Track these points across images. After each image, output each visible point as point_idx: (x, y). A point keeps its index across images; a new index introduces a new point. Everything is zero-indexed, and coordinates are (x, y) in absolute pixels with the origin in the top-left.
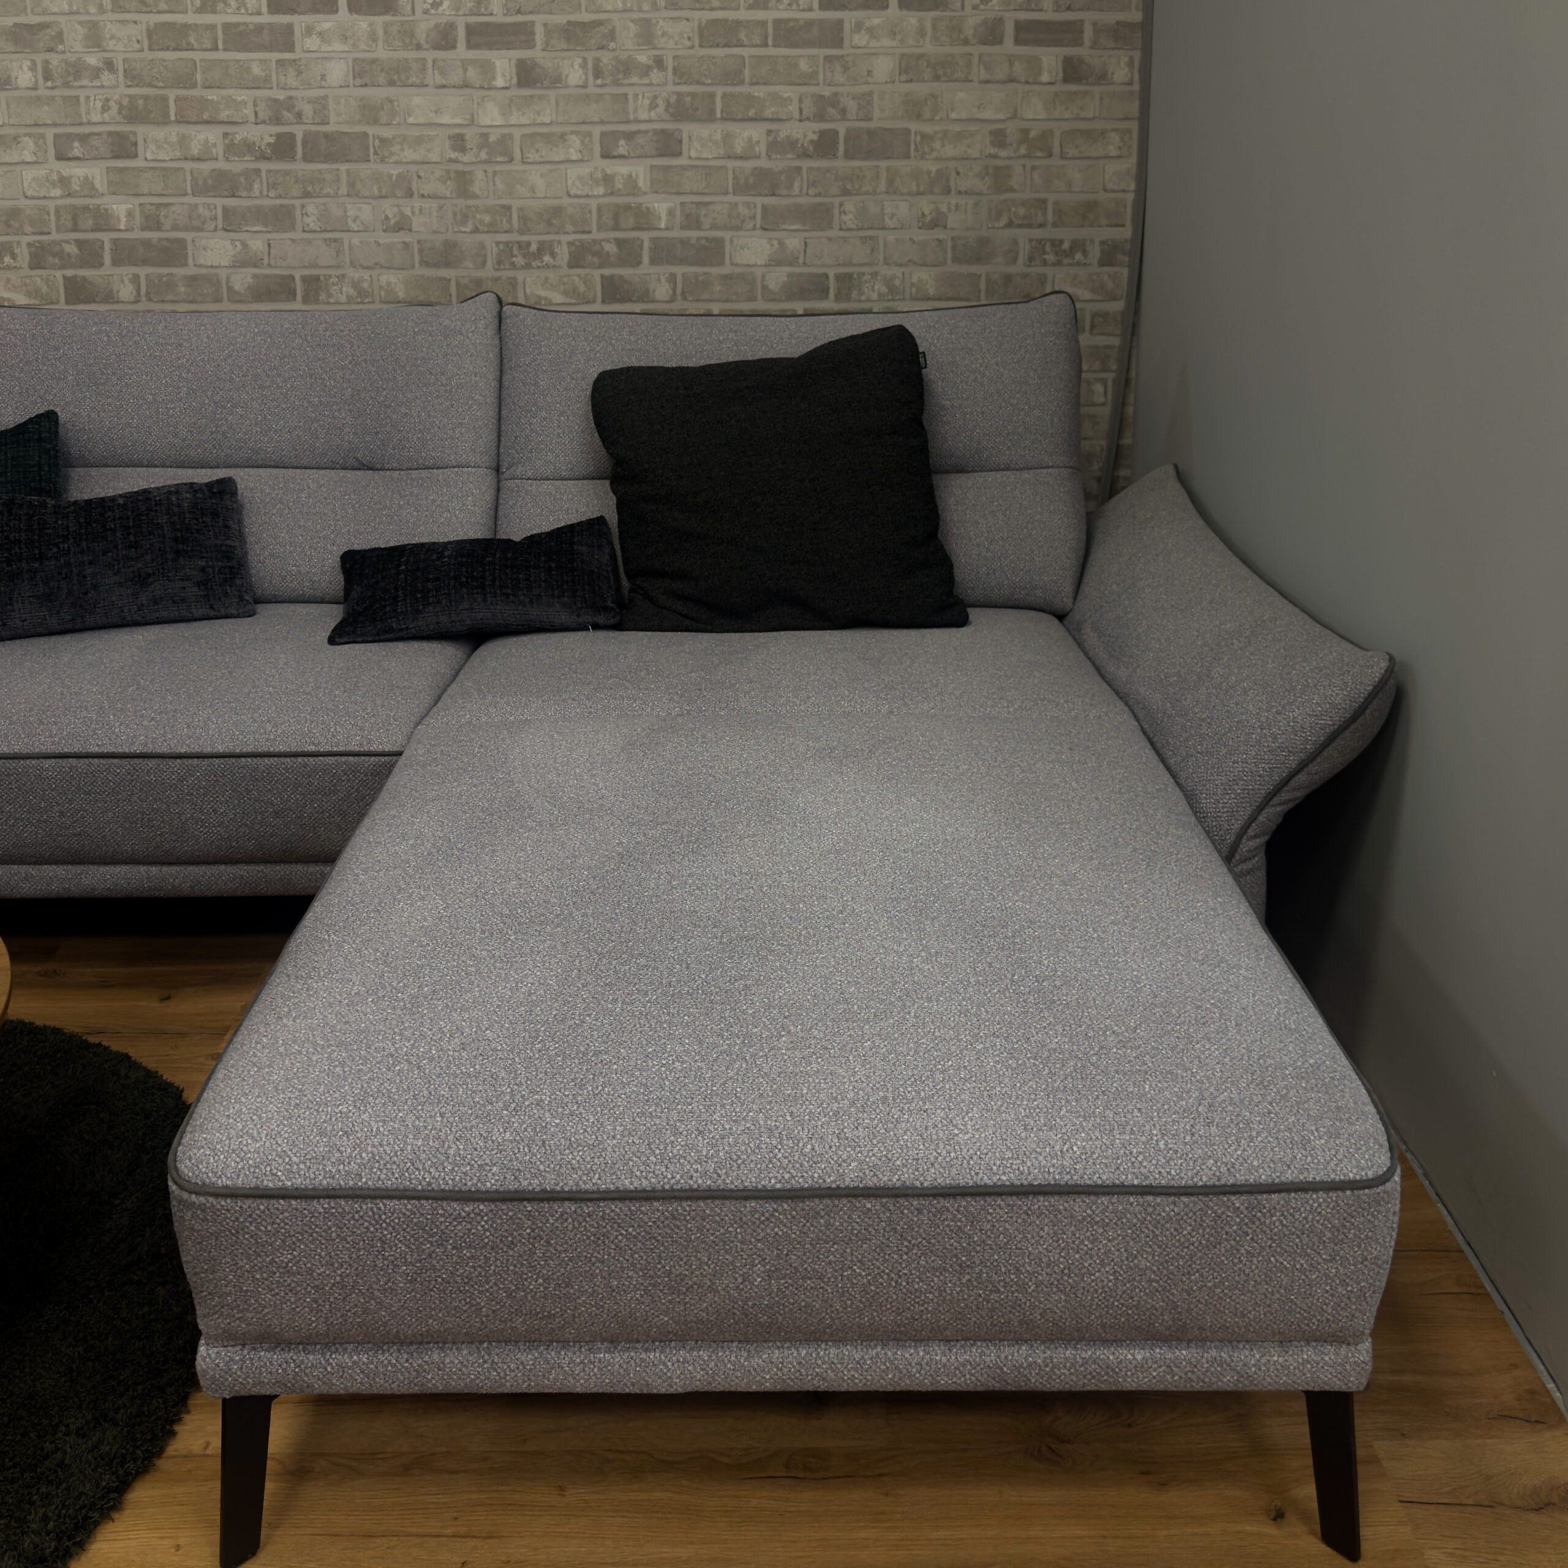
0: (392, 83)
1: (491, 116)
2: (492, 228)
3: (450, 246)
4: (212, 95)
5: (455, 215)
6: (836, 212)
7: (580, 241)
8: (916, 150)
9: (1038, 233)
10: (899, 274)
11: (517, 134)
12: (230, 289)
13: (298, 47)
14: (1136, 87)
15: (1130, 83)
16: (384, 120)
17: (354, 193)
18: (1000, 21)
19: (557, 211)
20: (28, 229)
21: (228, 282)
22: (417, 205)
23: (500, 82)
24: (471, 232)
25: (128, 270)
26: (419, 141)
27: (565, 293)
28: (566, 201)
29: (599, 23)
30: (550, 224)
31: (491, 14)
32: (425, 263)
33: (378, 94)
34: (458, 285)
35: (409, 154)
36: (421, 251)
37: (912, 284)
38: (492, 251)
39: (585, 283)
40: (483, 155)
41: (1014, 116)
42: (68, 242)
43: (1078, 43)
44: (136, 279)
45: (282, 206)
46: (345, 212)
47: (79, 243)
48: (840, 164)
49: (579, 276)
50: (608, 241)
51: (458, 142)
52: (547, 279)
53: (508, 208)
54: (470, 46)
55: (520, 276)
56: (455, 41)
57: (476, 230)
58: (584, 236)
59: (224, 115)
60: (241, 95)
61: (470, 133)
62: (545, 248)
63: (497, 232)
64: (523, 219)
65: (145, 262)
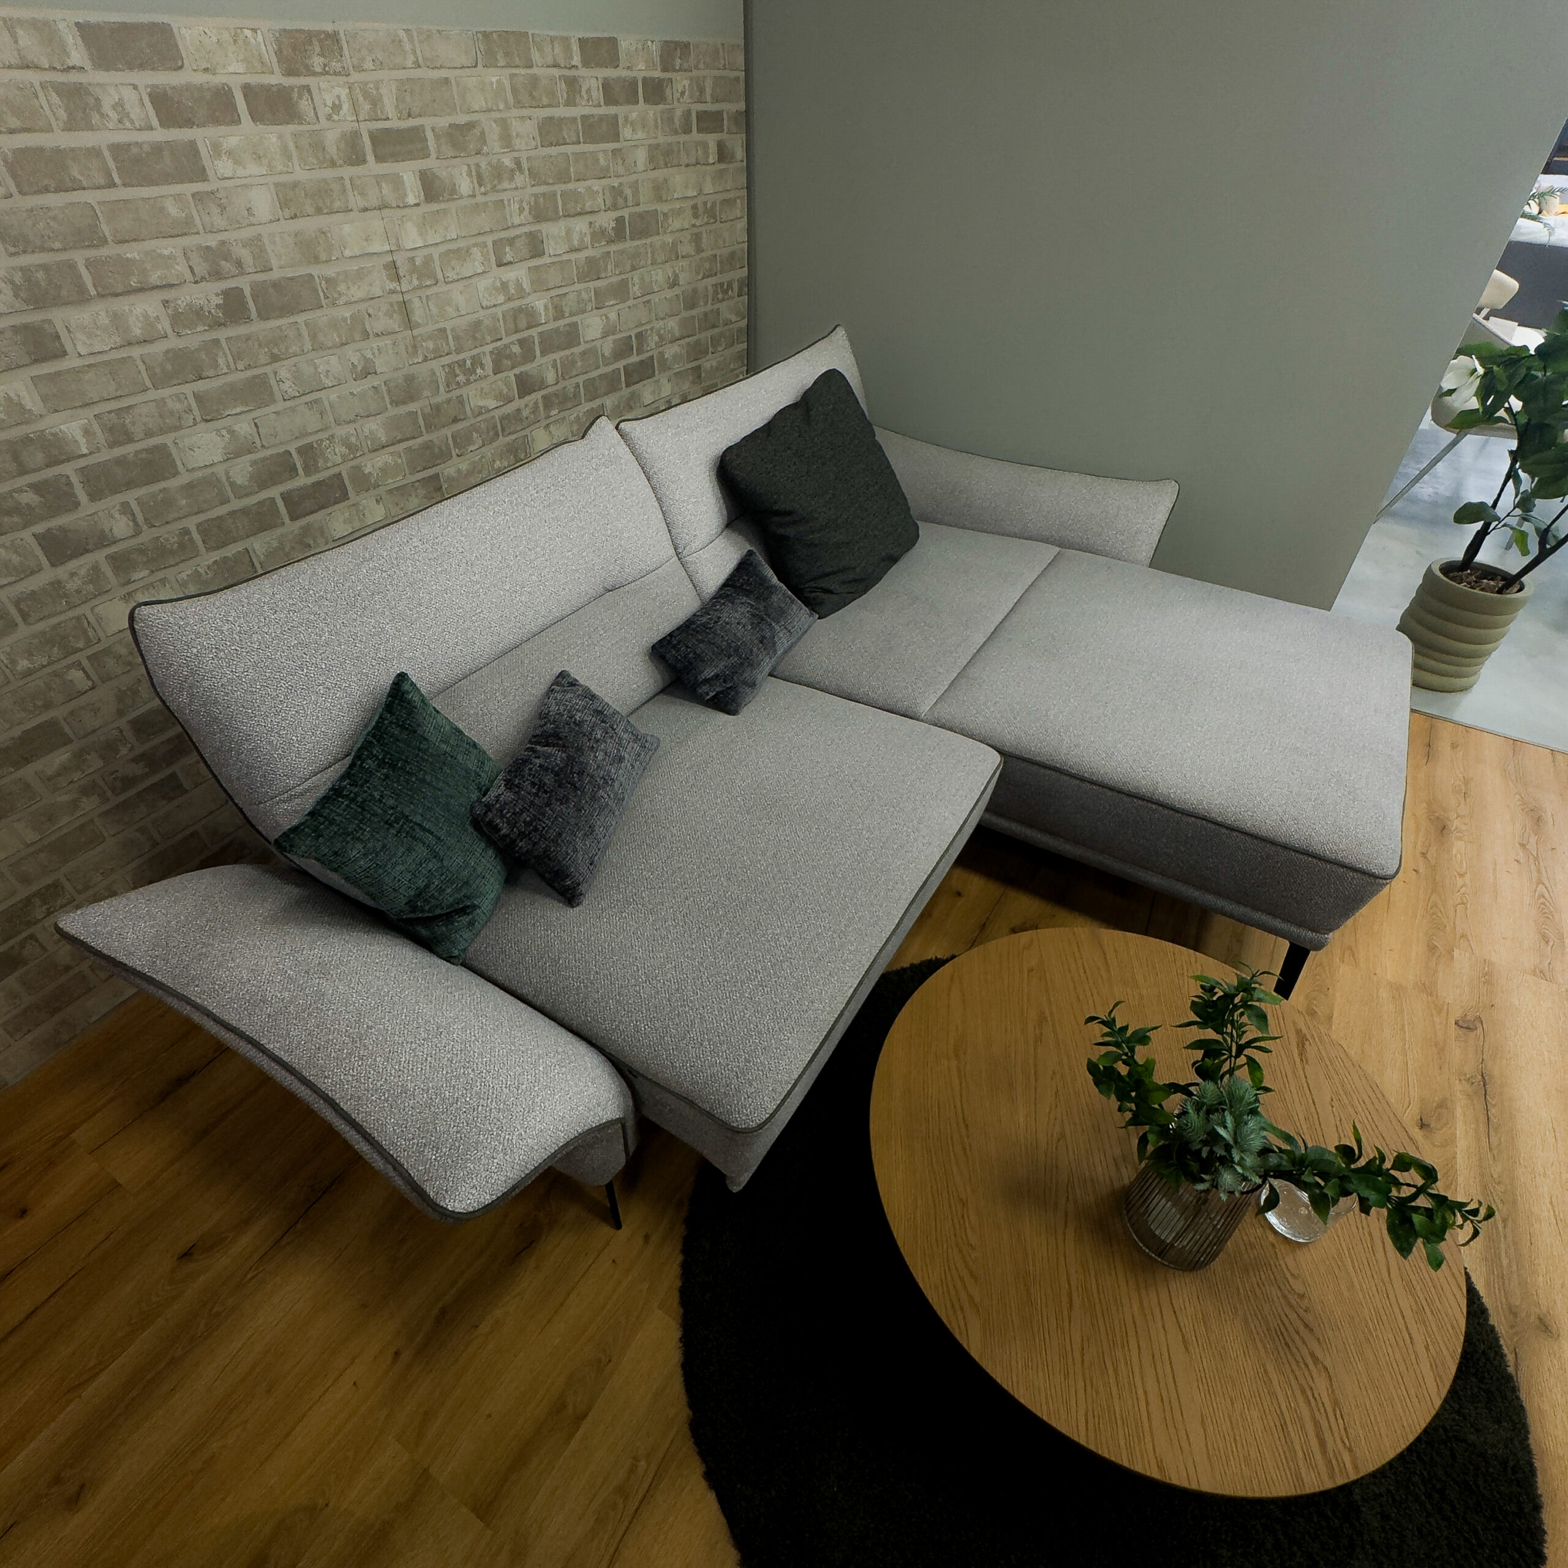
4: (132, 252)
13: (210, 173)
16: (323, 256)
19: (477, 324)
23: (411, 199)
28: (482, 314)
30: (475, 338)
35: (357, 292)
41: (700, 193)
55: (464, 391)
56: (364, 155)
57: (426, 359)
59: (155, 278)
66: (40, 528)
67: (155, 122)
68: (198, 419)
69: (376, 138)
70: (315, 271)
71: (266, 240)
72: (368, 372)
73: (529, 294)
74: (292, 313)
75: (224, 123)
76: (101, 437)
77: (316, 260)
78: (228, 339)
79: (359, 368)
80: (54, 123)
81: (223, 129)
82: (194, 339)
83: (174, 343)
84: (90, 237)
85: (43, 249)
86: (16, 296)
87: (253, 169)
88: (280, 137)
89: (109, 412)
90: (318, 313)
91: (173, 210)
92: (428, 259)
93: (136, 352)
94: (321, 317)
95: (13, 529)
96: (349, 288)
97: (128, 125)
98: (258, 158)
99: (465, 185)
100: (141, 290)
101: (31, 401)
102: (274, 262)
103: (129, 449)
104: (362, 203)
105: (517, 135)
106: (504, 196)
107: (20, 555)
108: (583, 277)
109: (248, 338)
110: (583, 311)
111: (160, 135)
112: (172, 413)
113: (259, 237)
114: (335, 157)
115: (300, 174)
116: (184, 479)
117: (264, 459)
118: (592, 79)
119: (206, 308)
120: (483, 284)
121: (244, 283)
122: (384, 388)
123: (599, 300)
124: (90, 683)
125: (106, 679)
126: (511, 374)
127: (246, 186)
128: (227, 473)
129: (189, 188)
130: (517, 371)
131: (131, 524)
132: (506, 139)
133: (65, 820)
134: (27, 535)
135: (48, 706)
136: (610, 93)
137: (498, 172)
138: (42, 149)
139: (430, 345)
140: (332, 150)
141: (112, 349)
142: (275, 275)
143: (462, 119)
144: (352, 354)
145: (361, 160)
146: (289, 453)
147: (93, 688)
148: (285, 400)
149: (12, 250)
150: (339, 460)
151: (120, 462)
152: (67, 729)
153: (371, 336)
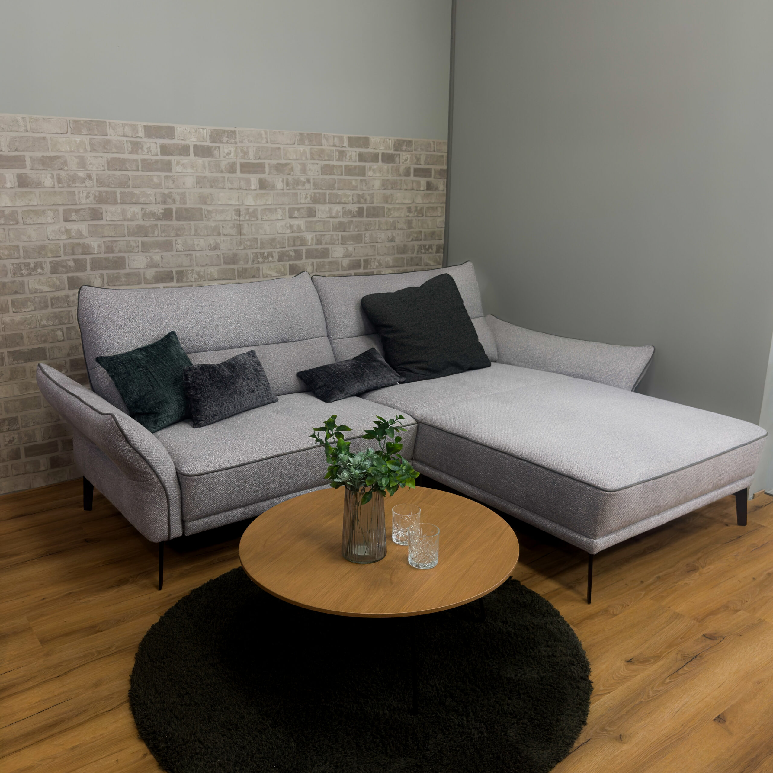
0: (212, 187)
1: (250, 201)
2: (251, 248)
3: (235, 255)
4: (137, 191)
5: (237, 242)
6: (363, 237)
7: (282, 251)
8: (387, 214)
9: (419, 243)
10: (382, 259)
11: (259, 209)
12: (145, 278)
13: (173, 170)
14: (445, 192)
15: (443, 191)
16: (209, 203)
17: (197, 234)
18: (409, 168)
19: (274, 240)
20: (50, 255)
21: (144, 275)
22: (222, 239)
23: (253, 187)
24: (243, 249)
25: (98, 272)
26: (222, 212)
27: (277, 272)
28: (277, 236)
29: (287, 164)
30: (271, 245)
31: (249, 159)
32: (225, 263)
33: (206, 191)
34: (238, 271)
35: (219, 217)
36: (224, 258)
37: (386, 262)
38: (251, 256)
39: (283, 268)
40: (247, 218)
41: (414, 202)
42: (69, 260)
43: (430, 176)
44: (102, 276)
45: (167, 240)
46: (194, 242)
47: (75, 261)
48: (365, 219)
49: (282, 265)
50: (291, 251)
51: (238, 212)
52: (270, 266)
53: (257, 239)
54: (242, 172)
55: (261, 266)
56: (236, 170)
57: (245, 248)
58: (283, 249)
59: (141, 200)
60: (149, 191)
61: (242, 209)
62: (270, 254)
63: (252, 249)
64: (262, 243)
65: (107, 268)
66: (70, 275)
67: (159, 153)
68: (140, 250)
69: (242, 165)
70: (204, 207)
71: (187, 194)
72: (216, 248)
73: (304, 232)
74: (190, 220)
75: (184, 156)
76: (103, 249)
77: (205, 203)
78: (161, 225)
79: (213, 246)
80: (126, 151)
81: (182, 157)
82: (147, 223)
83: (141, 223)
84: (124, 184)
85: (108, 186)
86: (94, 199)
87: (190, 170)
88: (203, 162)
89: (109, 241)
90: (201, 222)
91: (156, 180)
92: (255, 211)
93: (126, 223)
94: (201, 224)
95: (61, 273)
96: (216, 215)
97: (150, 153)
98: (192, 167)
99: (280, 185)
100: (135, 203)
101: (85, 232)
102: (188, 202)
103: (111, 255)
104: (230, 186)
105: (310, 170)
106: (298, 192)
107: (60, 282)
108: (335, 229)
109: (169, 226)
110: (333, 244)
111: (160, 157)
112: (131, 246)
113: (185, 193)
114: (223, 170)
115: (207, 174)
116: (127, 271)
117: (160, 272)
118: (353, 152)
119: (156, 213)
120: (280, 224)
121: (174, 207)
122: (222, 256)
123: (344, 241)
124: (63, 338)
125: (69, 339)
126: (288, 264)
127: (185, 176)
128: (144, 273)
129: (163, 174)
130: (291, 263)
131: (101, 282)
132: (304, 170)
133: (31, 391)
134: (65, 276)
135: (45, 341)
136: (362, 157)
137: (297, 182)
138: (120, 158)
139: (248, 243)
140: (223, 168)
141: (118, 220)
142: (187, 206)
143: (283, 162)
144: (211, 240)
145: (234, 172)
146: (172, 272)
147: (63, 340)
148: (177, 251)
149: (99, 185)
150: (193, 280)
151: (106, 259)
152: (47, 354)
153: (222, 235)
